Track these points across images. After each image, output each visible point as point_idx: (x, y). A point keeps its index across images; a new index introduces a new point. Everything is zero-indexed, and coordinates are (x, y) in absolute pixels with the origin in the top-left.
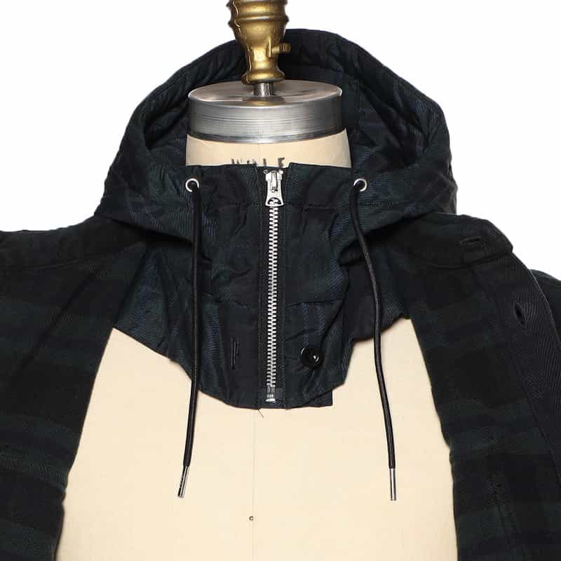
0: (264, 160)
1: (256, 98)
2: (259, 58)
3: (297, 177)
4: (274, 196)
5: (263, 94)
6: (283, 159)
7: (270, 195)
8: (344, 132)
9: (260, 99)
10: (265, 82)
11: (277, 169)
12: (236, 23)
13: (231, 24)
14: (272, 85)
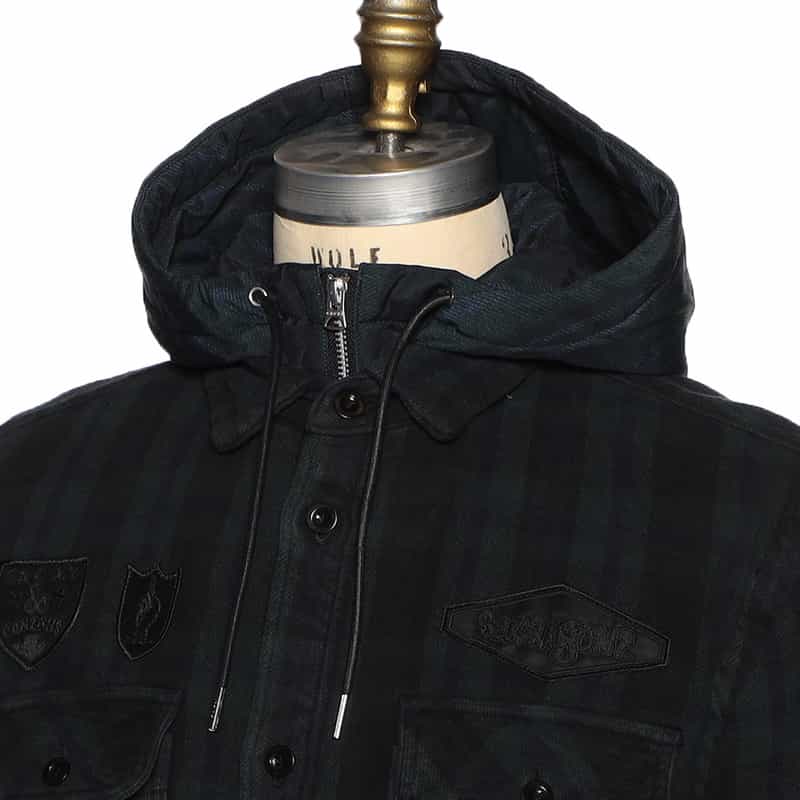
0: (352, 251)
1: (374, 164)
2: (395, 96)
5: (391, 153)
6: (378, 249)
9: (387, 160)
10: (396, 132)
13: (359, 40)
14: (404, 137)
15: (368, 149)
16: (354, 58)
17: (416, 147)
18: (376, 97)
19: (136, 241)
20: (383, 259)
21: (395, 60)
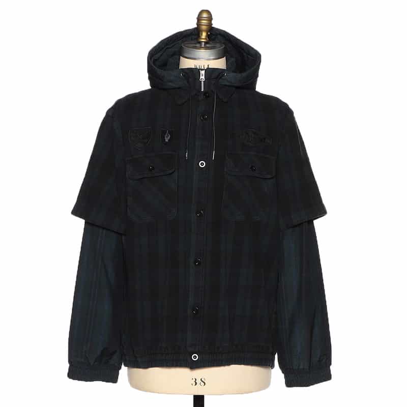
1: (201, 48)
2: (204, 35)
3: (210, 72)
4: (202, 78)
5: (203, 46)
7: (201, 77)
8: (225, 58)
9: (202, 48)
10: (204, 42)
11: (203, 70)
12: (199, 24)
14: (206, 43)
15: (198, 45)
16: (196, 26)
17: (208, 45)
18: (200, 35)
19: (148, 58)
20: (210, 67)
21: (204, 28)
